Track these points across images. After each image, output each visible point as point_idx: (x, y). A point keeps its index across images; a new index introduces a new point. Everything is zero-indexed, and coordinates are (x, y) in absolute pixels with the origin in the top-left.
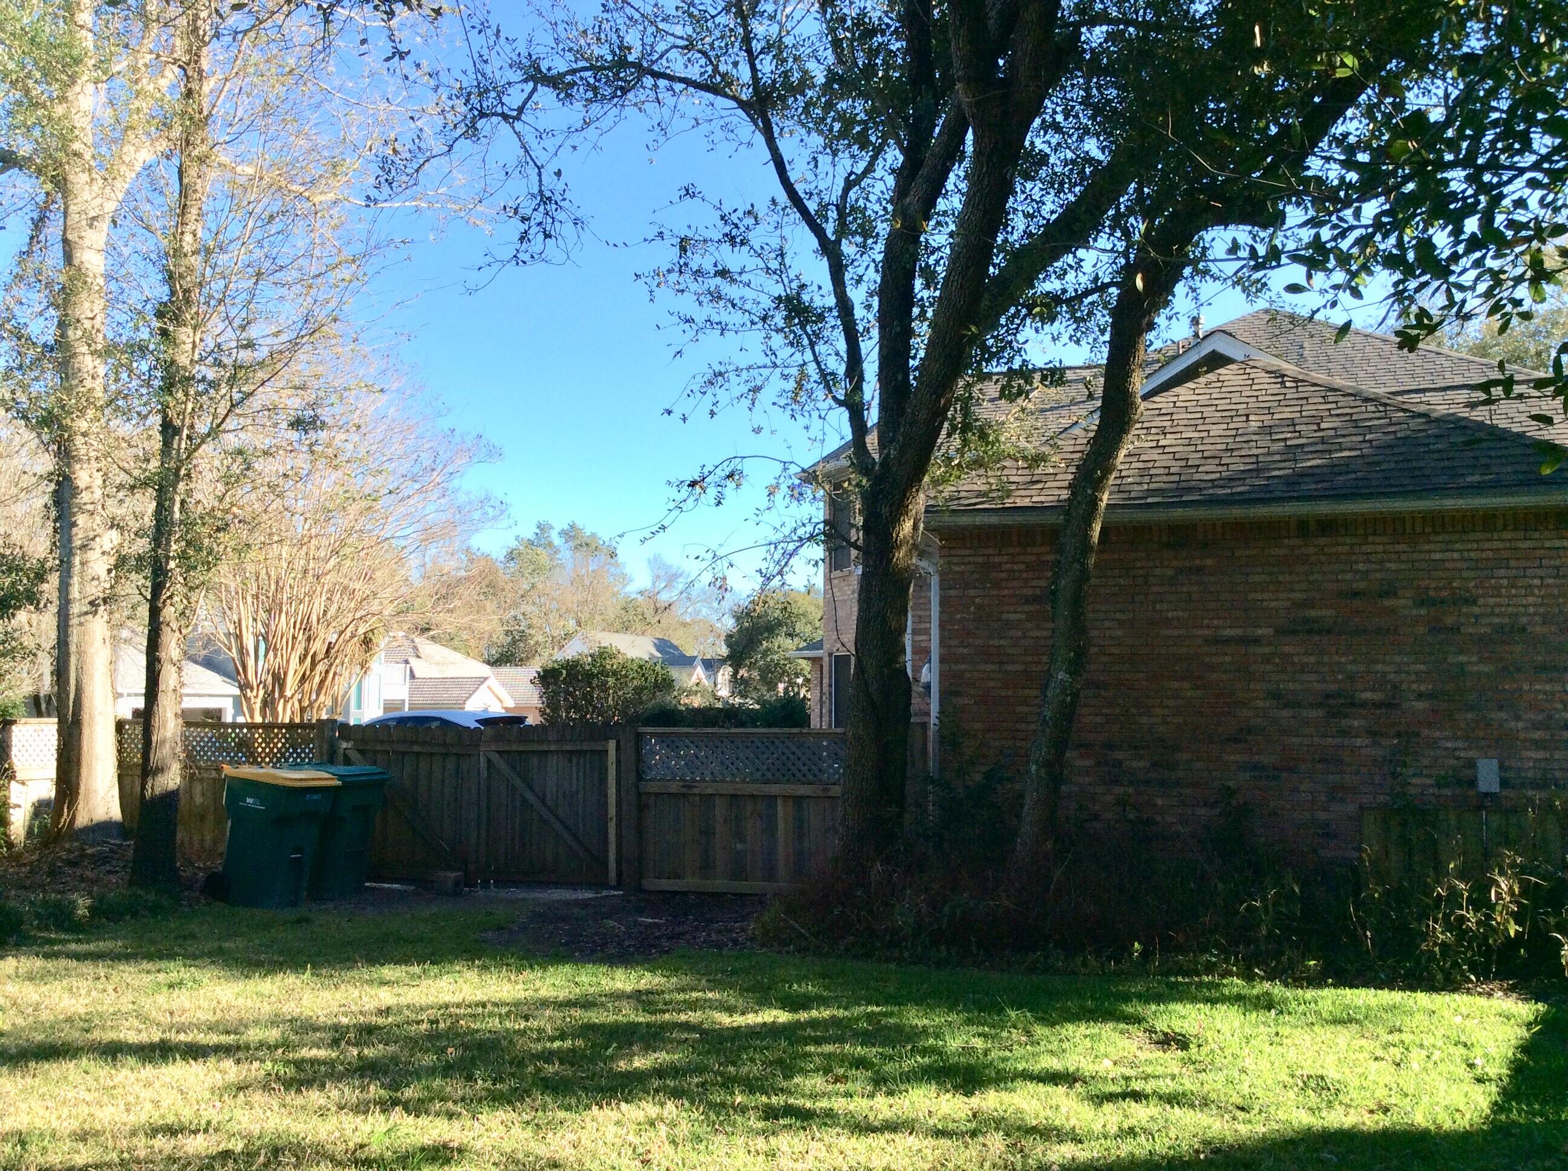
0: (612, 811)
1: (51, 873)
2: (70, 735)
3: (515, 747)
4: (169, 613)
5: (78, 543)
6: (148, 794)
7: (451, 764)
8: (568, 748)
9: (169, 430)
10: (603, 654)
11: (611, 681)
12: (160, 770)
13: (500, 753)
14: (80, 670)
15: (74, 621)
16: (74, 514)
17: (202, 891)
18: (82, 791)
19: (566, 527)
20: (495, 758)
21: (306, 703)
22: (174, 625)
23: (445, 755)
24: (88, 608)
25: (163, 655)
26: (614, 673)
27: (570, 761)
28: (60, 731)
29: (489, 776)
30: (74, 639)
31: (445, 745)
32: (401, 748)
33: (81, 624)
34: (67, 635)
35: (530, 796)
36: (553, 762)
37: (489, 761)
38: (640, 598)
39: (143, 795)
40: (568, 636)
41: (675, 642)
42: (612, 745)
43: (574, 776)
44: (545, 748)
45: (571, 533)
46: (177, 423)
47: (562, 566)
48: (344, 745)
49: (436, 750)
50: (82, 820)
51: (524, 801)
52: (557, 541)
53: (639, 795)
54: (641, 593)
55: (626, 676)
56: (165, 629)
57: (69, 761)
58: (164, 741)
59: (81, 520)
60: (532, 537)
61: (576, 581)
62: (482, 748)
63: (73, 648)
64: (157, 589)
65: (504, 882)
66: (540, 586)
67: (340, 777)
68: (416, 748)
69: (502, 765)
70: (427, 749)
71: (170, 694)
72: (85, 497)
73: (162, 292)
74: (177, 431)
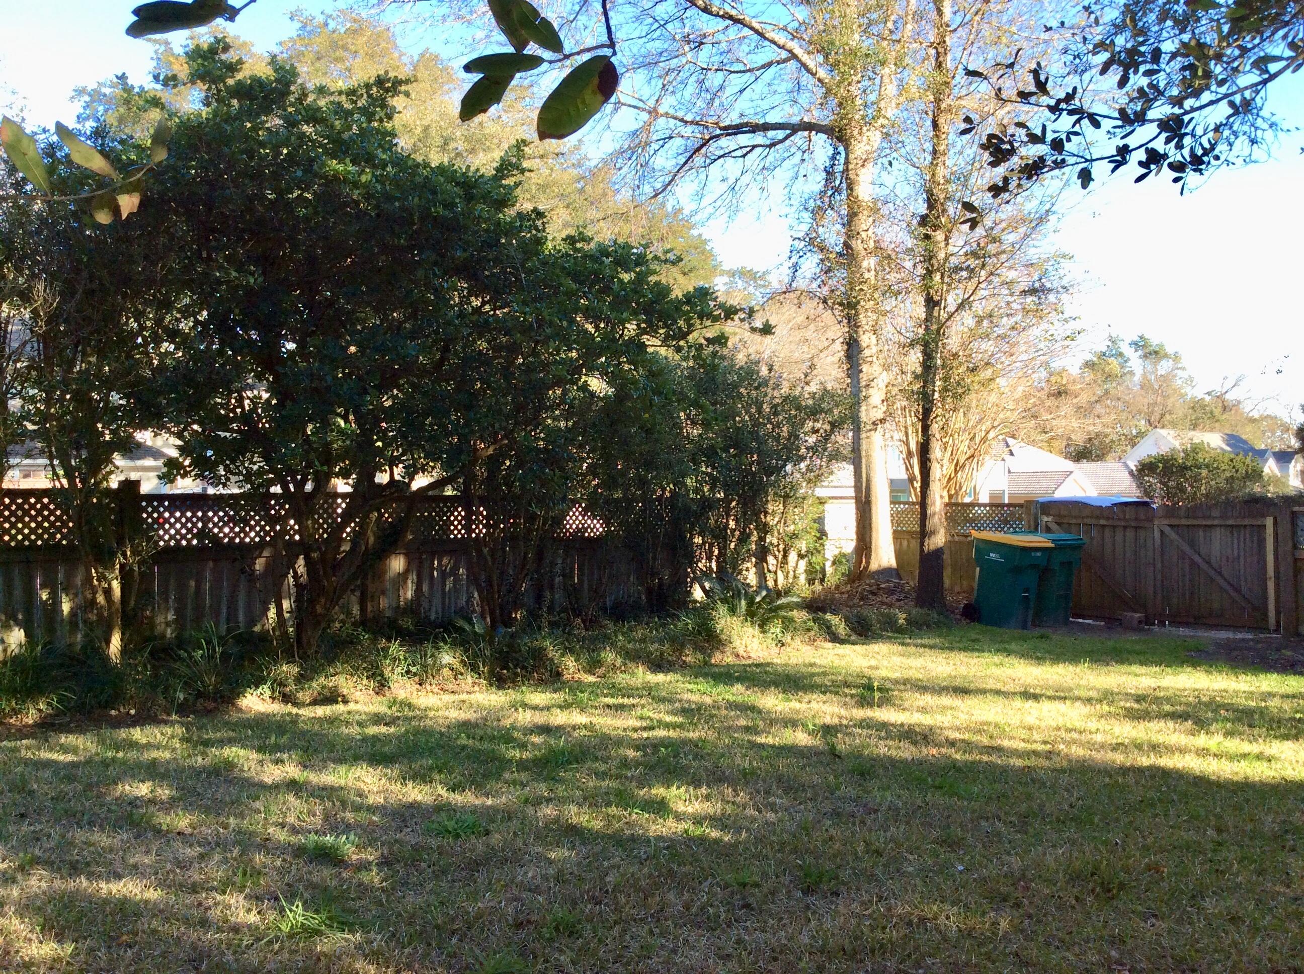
0: (1271, 571)
1: (862, 599)
2: (864, 511)
3: (1184, 522)
4: (935, 428)
5: (863, 383)
6: (926, 549)
7: (1130, 534)
8: (1230, 522)
9: (931, 303)
10: (1196, 449)
11: (1204, 472)
12: (933, 533)
13: (1170, 526)
14: (868, 467)
15: (863, 436)
16: (860, 365)
17: (962, 615)
18: (873, 547)
19: (1137, 339)
20: (1167, 530)
21: (953, 492)
22: (938, 436)
23: (1125, 528)
24: (872, 427)
25: (932, 456)
26: (1207, 466)
27: (1232, 532)
28: (857, 509)
29: (1162, 543)
30: (864, 447)
31: (1124, 519)
32: (1089, 521)
33: (868, 437)
34: (859, 445)
35: (1197, 558)
36: (1217, 534)
37: (1162, 532)
38: (1208, 398)
39: (922, 550)
40: (1141, 435)
41: (1244, 437)
42: (1269, 522)
43: (1235, 546)
44: (1209, 523)
45: (1141, 344)
46: (936, 298)
47: (1132, 373)
48: (1045, 519)
49: (1119, 523)
50: (874, 566)
51: (1193, 564)
52: (1128, 351)
53: (1296, 560)
54: (1209, 393)
55: (1218, 468)
56: (933, 440)
57: (864, 527)
58: (934, 514)
59: (865, 368)
60: (1104, 349)
61: (1145, 386)
62: (1156, 523)
63: (863, 453)
64: (927, 412)
65: (1176, 622)
66: (1113, 392)
67: (1053, 541)
68: (1102, 522)
69: (1173, 535)
70: (1110, 522)
71: (937, 483)
72: (867, 353)
73: (923, 209)
74: (937, 303)
